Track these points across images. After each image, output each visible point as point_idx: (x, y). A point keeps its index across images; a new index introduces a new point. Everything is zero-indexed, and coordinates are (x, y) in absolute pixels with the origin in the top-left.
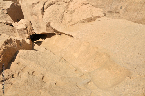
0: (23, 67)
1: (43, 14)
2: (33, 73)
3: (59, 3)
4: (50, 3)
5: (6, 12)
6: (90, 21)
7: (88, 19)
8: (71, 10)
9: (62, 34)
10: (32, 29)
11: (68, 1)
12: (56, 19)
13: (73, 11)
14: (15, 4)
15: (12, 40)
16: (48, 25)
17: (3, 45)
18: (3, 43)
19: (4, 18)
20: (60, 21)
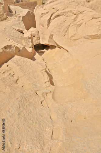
0: (9, 69)
1: (48, 25)
2: (14, 75)
3: (67, 14)
4: (58, 14)
5: (21, 19)
6: (95, 38)
7: (93, 35)
8: (77, 24)
9: (61, 48)
10: (39, 39)
11: (77, 14)
12: (60, 32)
13: (80, 24)
14: (31, 12)
15: (12, 46)
16: (51, 37)
17: (2, 49)
18: (3, 47)
19: (18, 25)
20: (64, 34)
